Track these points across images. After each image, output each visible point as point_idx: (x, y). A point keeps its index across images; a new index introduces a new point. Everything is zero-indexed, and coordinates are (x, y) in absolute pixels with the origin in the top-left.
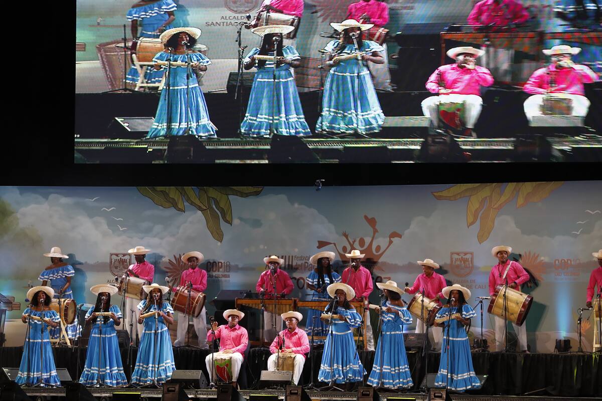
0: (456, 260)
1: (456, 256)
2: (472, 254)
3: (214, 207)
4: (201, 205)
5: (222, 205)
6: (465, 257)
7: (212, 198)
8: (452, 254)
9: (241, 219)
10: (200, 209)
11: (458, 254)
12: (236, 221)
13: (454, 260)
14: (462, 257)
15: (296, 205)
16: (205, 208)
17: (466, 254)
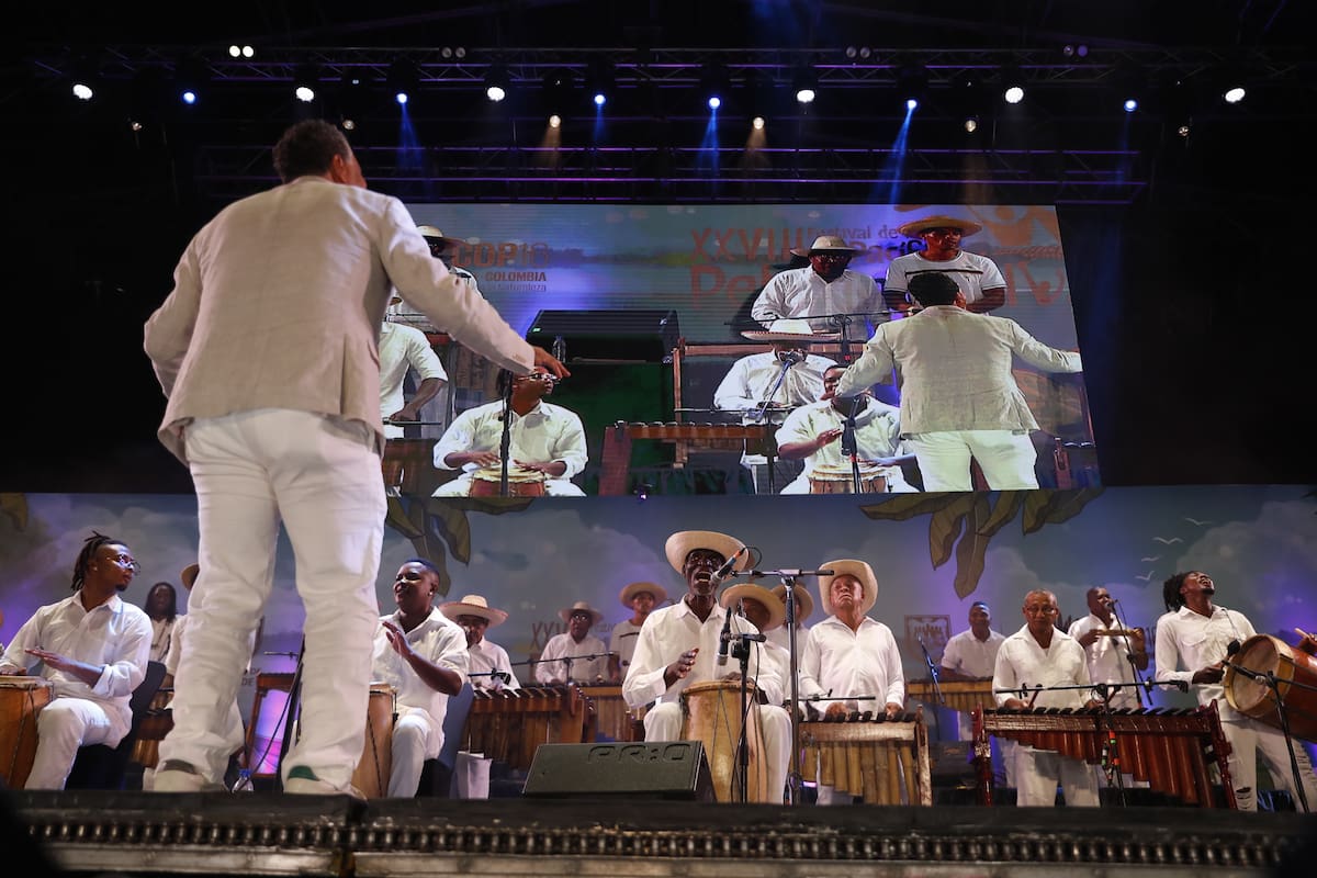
0: (918, 630)
1: (915, 624)
2: (946, 618)
3: (436, 531)
4: (411, 528)
5: (453, 528)
6: (935, 624)
7: (435, 516)
8: (908, 619)
9: (485, 553)
10: (408, 535)
11: (920, 619)
12: (477, 558)
13: (912, 631)
14: (928, 626)
15: (597, 529)
16: (418, 533)
17: (935, 619)
